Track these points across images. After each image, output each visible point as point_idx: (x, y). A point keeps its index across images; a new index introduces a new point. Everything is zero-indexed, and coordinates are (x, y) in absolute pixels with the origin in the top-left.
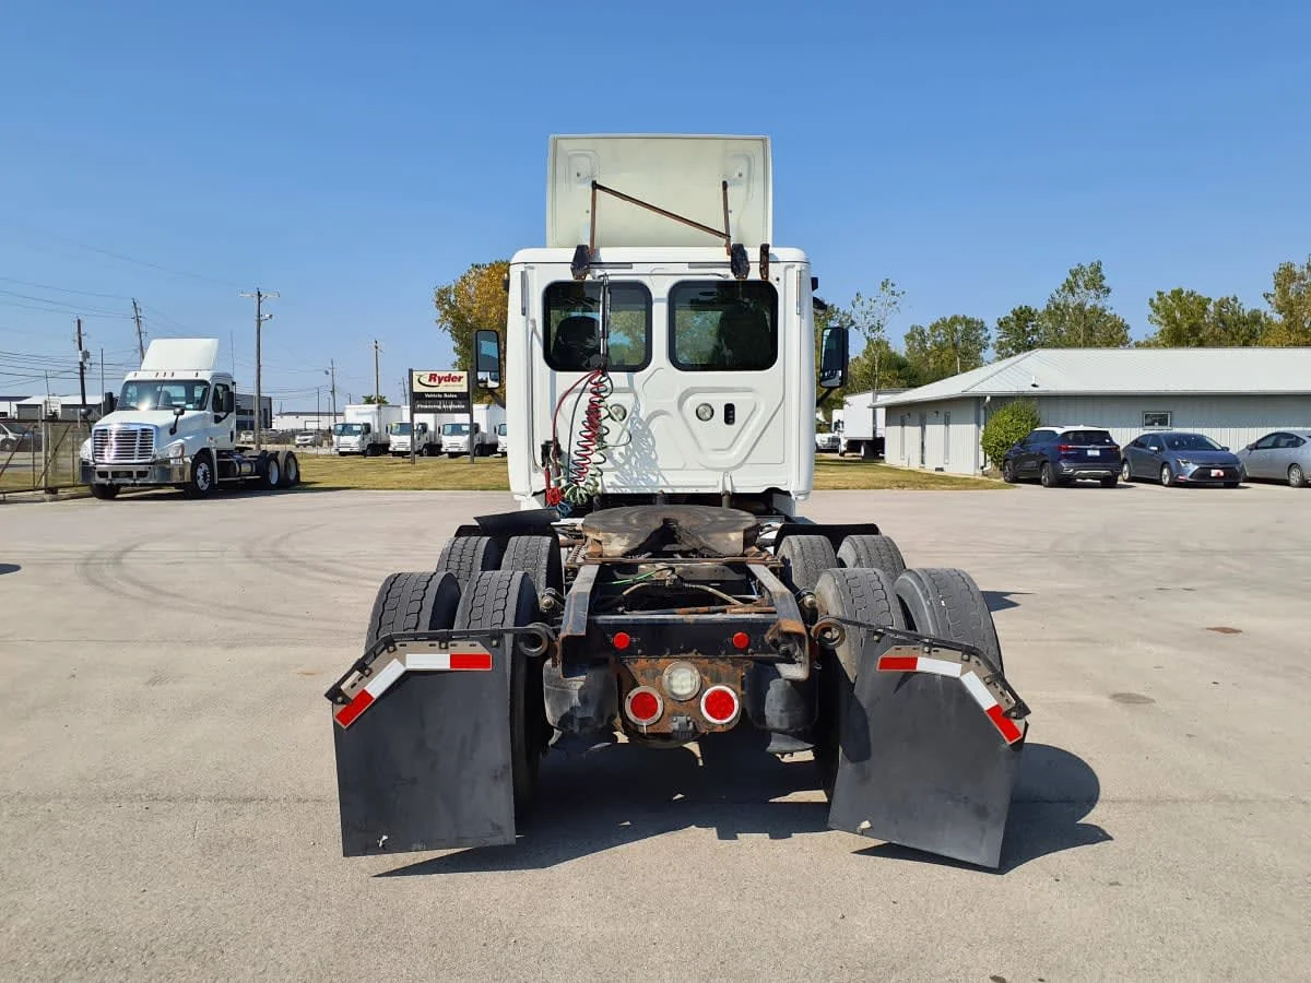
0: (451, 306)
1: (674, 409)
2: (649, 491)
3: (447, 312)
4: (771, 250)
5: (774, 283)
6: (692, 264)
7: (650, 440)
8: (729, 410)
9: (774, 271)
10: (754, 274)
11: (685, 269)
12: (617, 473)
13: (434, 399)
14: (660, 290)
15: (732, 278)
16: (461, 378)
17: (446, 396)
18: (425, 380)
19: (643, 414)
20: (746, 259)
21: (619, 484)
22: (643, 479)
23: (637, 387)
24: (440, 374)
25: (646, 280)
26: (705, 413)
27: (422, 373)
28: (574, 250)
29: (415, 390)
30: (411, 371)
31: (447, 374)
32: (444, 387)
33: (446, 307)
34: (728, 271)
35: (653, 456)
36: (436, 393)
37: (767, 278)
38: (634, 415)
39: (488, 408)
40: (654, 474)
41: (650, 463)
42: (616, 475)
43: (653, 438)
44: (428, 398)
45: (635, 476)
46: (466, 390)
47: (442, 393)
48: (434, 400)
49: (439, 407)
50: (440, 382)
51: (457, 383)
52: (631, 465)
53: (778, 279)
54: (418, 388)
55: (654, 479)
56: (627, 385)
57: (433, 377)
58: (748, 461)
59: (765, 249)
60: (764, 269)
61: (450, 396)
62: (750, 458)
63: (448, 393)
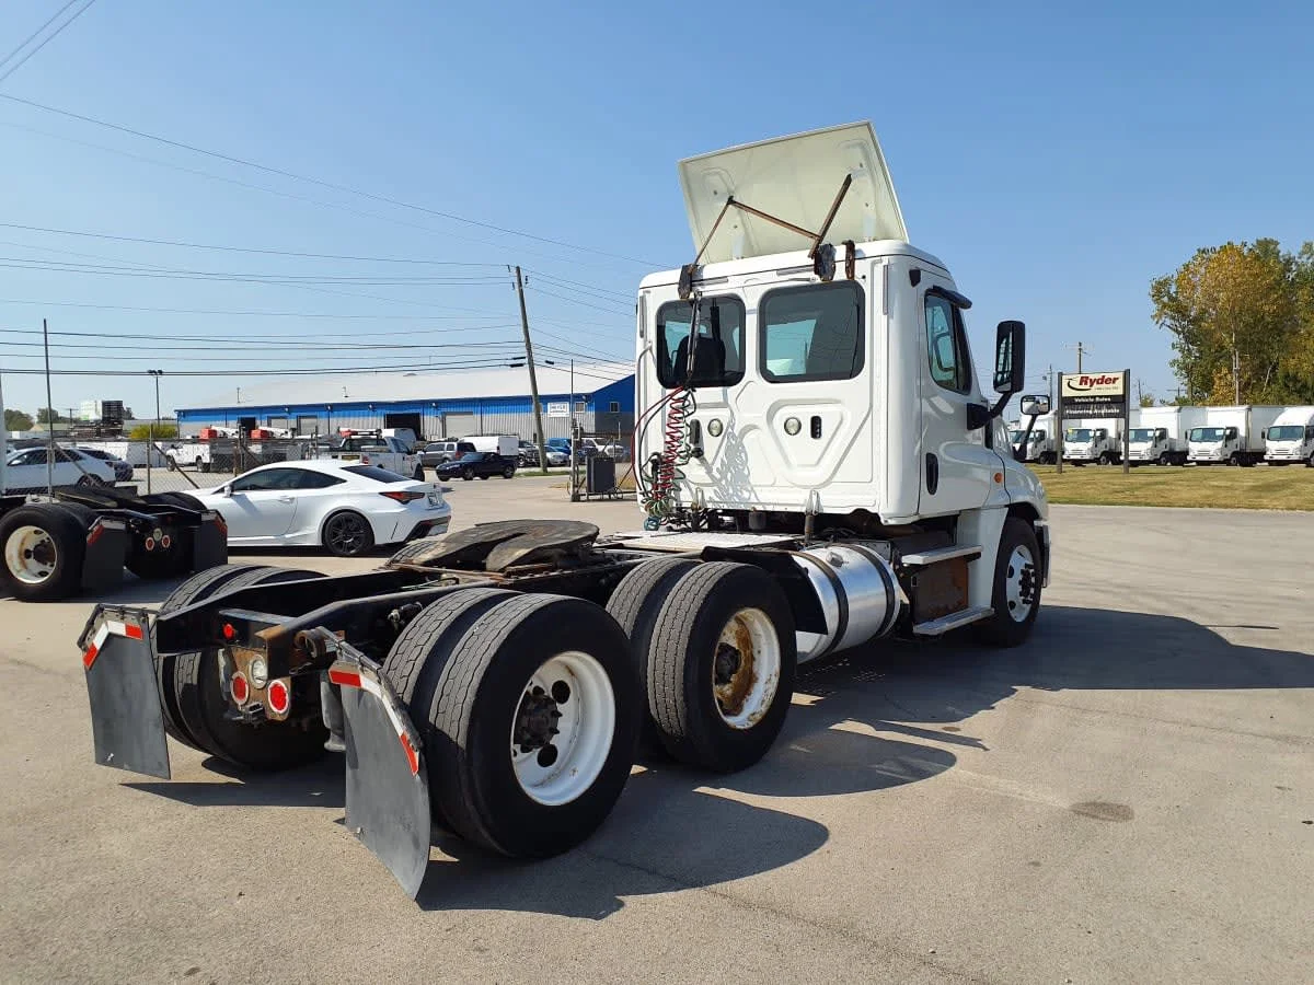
0: (1171, 299)
1: (762, 423)
2: (742, 507)
3: (1165, 306)
4: (857, 247)
5: (861, 281)
6: (782, 272)
7: (743, 455)
8: (816, 423)
9: (861, 268)
10: (840, 274)
11: (773, 276)
12: (715, 488)
13: (1082, 403)
14: (752, 302)
15: (818, 280)
16: (1115, 379)
17: (1097, 399)
18: (1075, 384)
19: (737, 431)
20: (833, 259)
21: (718, 500)
22: (737, 495)
23: (731, 401)
24: (1092, 377)
25: (739, 293)
26: (793, 428)
27: (1070, 377)
28: (679, 271)
29: (1064, 395)
30: (1061, 375)
31: (1100, 376)
32: (1096, 391)
33: (1166, 299)
34: (811, 275)
35: (746, 472)
36: (1087, 397)
37: (853, 276)
38: (730, 430)
39: (1179, 411)
40: (747, 491)
41: (742, 479)
42: (715, 491)
43: (746, 455)
44: (1078, 403)
45: (731, 491)
46: (1121, 393)
47: (1094, 397)
48: (1086, 405)
49: (1091, 412)
50: (1091, 386)
51: (1111, 385)
52: (727, 481)
53: (864, 277)
54: (1067, 392)
55: (746, 495)
56: (722, 400)
57: (1084, 380)
58: (835, 479)
59: (850, 246)
60: (850, 269)
61: (1102, 399)
62: (838, 474)
63: (1101, 397)
